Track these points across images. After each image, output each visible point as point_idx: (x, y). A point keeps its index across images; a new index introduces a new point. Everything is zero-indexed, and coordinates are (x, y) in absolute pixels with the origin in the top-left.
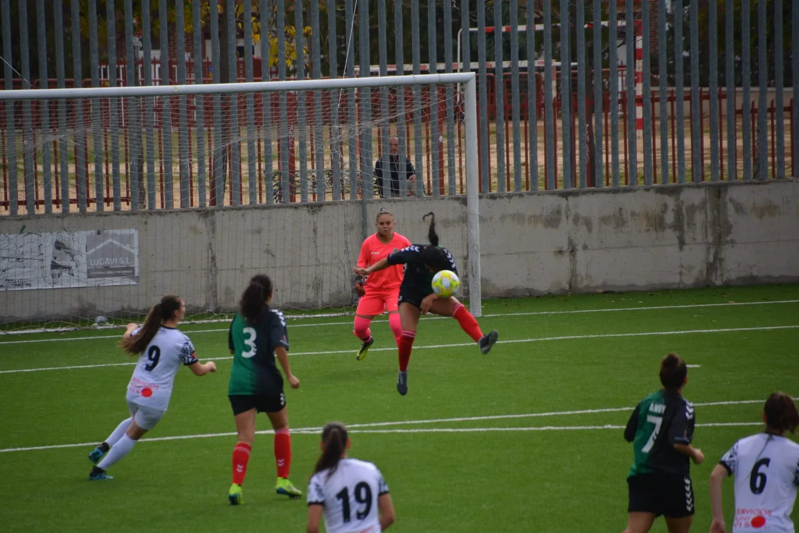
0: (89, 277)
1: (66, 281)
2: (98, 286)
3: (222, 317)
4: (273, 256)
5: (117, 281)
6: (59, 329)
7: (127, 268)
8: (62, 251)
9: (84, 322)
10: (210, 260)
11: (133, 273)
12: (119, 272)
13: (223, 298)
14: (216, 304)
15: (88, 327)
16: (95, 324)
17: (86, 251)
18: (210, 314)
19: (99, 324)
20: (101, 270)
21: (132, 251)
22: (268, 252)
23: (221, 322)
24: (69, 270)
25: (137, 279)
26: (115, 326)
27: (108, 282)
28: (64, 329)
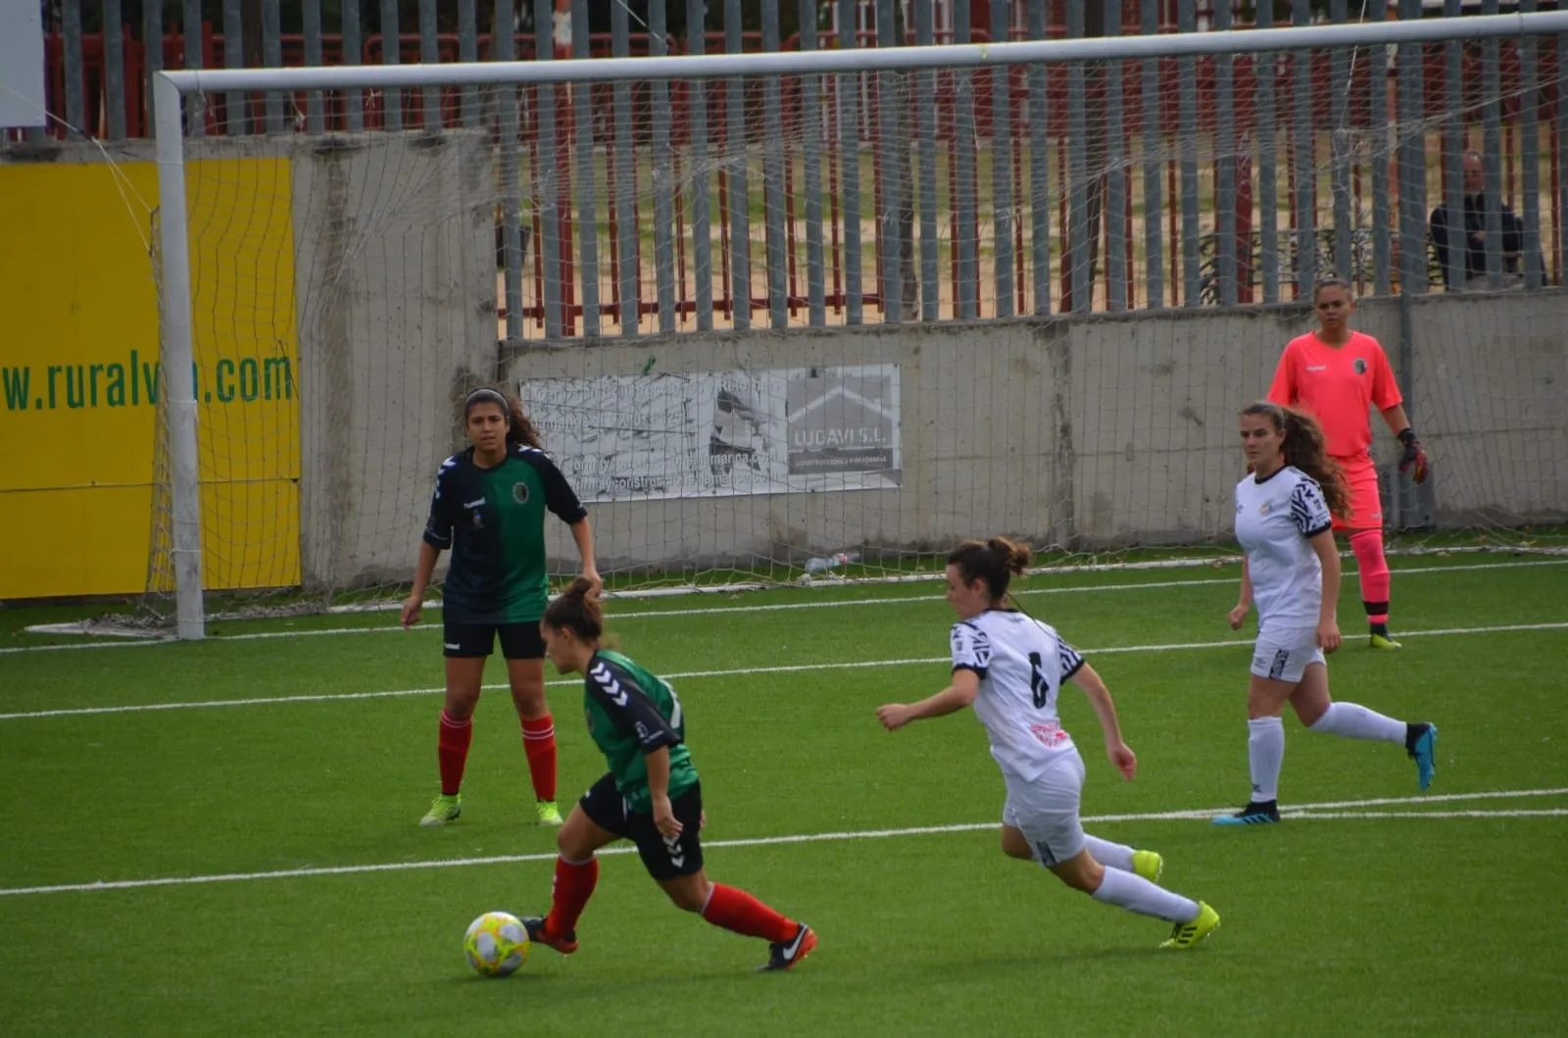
0: (793, 471)
1: (741, 481)
2: (813, 491)
3: (1085, 559)
4: (1199, 423)
5: (854, 481)
6: (727, 587)
7: (876, 452)
8: (735, 414)
9: (781, 572)
10: (1059, 434)
11: (889, 463)
12: (857, 460)
13: (1088, 518)
14: (1071, 532)
15: (788, 583)
16: (806, 576)
17: (787, 414)
18: (1058, 553)
19: (812, 575)
20: (820, 456)
21: (885, 412)
22: (1188, 414)
23: (1083, 571)
24: (750, 457)
25: (897, 475)
26: (849, 581)
27: (834, 482)
28: (736, 587)
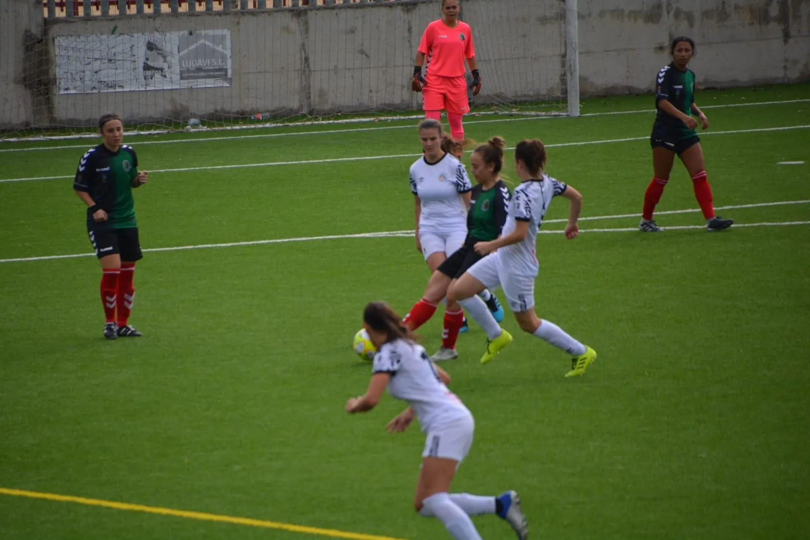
0: (182, 78)
1: (158, 83)
2: (191, 88)
3: (316, 119)
4: (367, 56)
5: (210, 83)
6: (152, 132)
7: (220, 70)
8: (154, 52)
9: (177, 125)
10: (304, 61)
11: (226, 75)
12: (211, 73)
13: (317, 100)
14: (310, 106)
15: (181, 130)
16: (188, 127)
17: (179, 52)
18: (304, 116)
20: (194, 72)
21: (225, 52)
22: (362, 52)
23: (316, 124)
24: (162, 72)
25: (230, 80)
26: (208, 129)
27: (202, 83)
28: (157, 132)
